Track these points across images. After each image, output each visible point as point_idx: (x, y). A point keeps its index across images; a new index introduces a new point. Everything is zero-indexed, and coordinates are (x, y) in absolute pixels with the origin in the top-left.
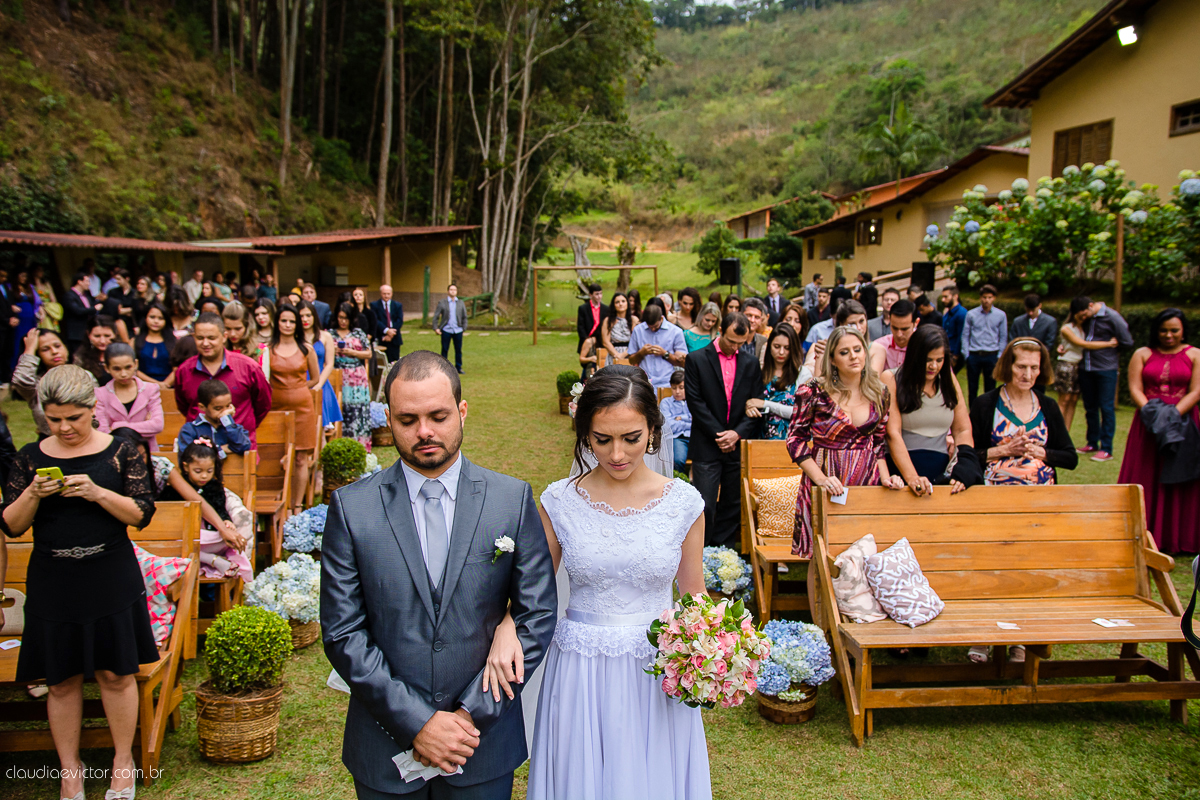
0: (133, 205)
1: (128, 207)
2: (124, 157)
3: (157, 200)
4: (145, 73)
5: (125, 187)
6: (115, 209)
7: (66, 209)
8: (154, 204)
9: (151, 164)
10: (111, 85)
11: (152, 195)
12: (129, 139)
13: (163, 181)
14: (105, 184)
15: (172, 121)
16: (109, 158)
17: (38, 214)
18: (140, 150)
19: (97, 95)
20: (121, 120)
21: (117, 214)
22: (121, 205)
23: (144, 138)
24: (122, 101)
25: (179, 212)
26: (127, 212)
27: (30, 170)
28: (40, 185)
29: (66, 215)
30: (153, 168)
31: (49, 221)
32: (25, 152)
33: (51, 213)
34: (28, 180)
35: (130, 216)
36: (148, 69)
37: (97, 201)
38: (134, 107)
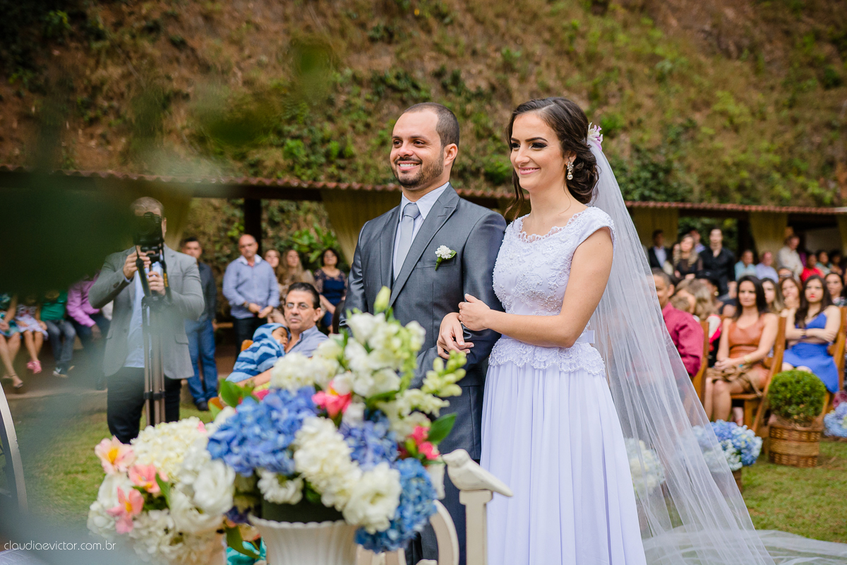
1: (745, 174)
2: (749, 119)
3: (782, 164)
5: (744, 152)
6: (730, 176)
7: (676, 179)
8: (778, 168)
9: (781, 123)
10: (746, 42)
11: (777, 159)
12: (757, 97)
13: (792, 142)
14: (723, 150)
15: (812, 72)
16: (731, 122)
17: (645, 184)
18: (770, 110)
19: (728, 55)
20: (753, 79)
22: (738, 172)
23: (775, 95)
24: (756, 59)
25: (808, 175)
26: (744, 180)
27: (641, 140)
28: (650, 155)
29: (675, 184)
30: (781, 128)
31: (658, 192)
32: (640, 122)
33: (659, 184)
34: (638, 151)
35: (748, 184)
36: (790, 18)
37: (711, 169)
38: (769, 63)
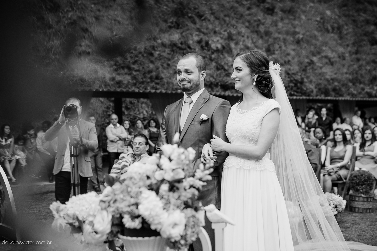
0: (339, 82)
1: (336, 84)
4: (353, 16)
17: (292, 89)
21: (330, 87)
26: (336, 86)
27: (290, 69)
28: (293, 76)
29: (305, 89)
32: (289, 61)
34: (288, 74)
36: (355, 14)
